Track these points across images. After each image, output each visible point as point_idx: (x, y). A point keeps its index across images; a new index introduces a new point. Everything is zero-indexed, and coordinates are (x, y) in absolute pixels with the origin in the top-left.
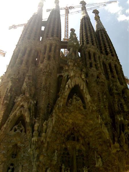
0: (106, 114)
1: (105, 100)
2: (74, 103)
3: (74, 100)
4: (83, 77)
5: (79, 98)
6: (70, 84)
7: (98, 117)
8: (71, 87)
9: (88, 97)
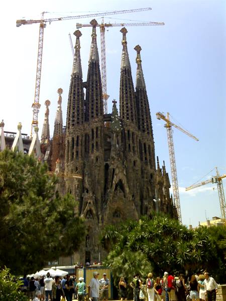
0: (138, 198)
1: (138, 188)
2: (118, 194)
3: (118, 192)
4: (125, 173)
5: (121, 191)
6: (116, 180)
7: (132, 205)
8: (116, 182)
9: (127, 189)
